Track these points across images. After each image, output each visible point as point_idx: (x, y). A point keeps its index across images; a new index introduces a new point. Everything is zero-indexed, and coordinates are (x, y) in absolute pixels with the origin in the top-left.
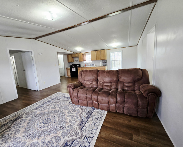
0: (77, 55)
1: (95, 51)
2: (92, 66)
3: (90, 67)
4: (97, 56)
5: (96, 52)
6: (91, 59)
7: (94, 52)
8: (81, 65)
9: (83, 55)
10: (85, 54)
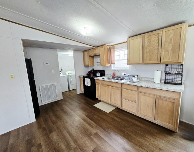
0: (96, 51)
1: (141, 36)
2: (128, 82)
3: (122, 84)
4: (146, 50)
5: (143, 37)
6: (126, 62)
7: (139, 39)
8: (106, 73)
9: (109, 49)
10: (114, 48)
